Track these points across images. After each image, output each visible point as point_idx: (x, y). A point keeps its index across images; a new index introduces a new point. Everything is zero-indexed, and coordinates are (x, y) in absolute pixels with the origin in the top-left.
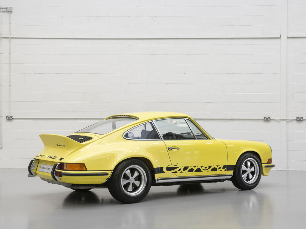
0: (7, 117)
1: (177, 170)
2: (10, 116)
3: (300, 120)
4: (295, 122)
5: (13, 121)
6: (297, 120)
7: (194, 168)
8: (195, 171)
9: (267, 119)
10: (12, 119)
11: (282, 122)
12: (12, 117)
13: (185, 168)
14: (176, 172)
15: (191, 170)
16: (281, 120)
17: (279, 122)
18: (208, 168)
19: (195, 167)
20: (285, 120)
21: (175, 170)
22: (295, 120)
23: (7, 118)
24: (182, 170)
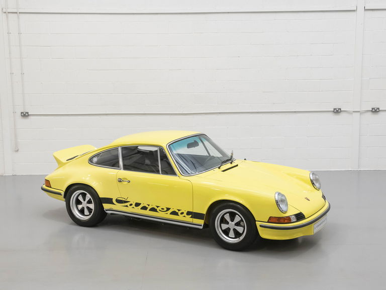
0: (21, 113)
1: (128, 204)
2: (26, 113)
3: (375, 111)
4: (370, 113)
5: (30, 117)
6: (372, 111)
7: (147, 206)
8: (150, 210)
9: (337, 111)
10: (29, 115)
11: (354, 114)
12: (28, 113)
13: (137, 205)
14: (127, 206)
15: (144, 208)
16: (354, 112)
17: (351, 113)
18: (165, 209)
19: (149, 205)
20: (359, 111)
21: (126, 204)
22: (370, 111)
23: (22, 115)
24: (133, 206)
